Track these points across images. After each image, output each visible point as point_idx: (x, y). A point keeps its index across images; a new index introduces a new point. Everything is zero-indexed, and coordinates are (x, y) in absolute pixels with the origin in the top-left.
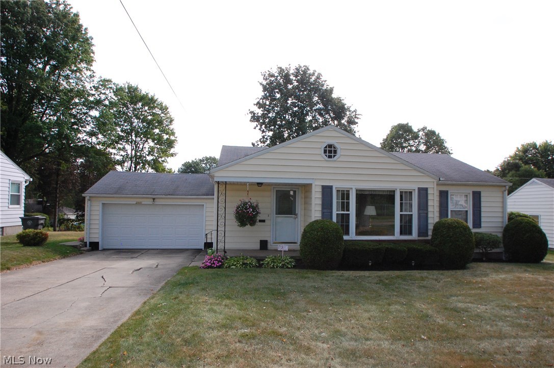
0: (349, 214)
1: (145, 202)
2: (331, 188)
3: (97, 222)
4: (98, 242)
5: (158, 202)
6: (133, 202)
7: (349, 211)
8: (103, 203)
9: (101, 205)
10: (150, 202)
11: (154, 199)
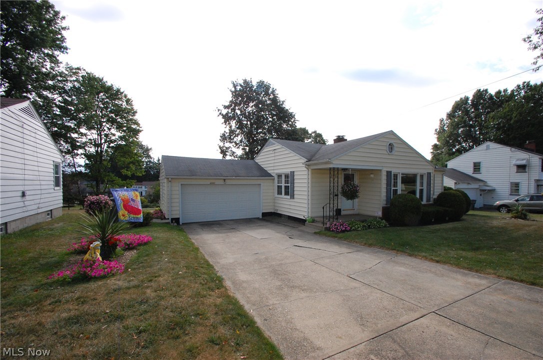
0: (397, 190)
1: (217, 182)
2: (391, 172)
3: (177, 201)
4: (179, 218)
5: (228, 182)
6: (208, 182)
7: (397, 187)
8: (181, 184)
9: (180, 186)
10: (222, 182)
11: (225, 180)
